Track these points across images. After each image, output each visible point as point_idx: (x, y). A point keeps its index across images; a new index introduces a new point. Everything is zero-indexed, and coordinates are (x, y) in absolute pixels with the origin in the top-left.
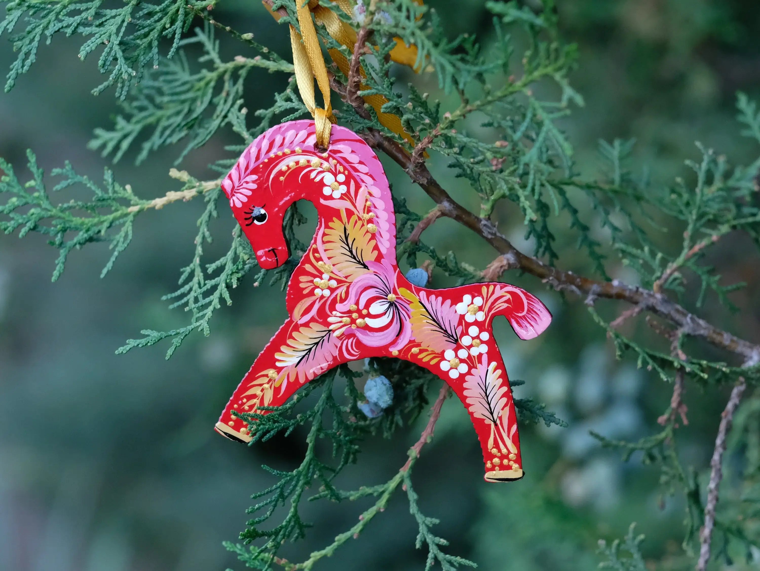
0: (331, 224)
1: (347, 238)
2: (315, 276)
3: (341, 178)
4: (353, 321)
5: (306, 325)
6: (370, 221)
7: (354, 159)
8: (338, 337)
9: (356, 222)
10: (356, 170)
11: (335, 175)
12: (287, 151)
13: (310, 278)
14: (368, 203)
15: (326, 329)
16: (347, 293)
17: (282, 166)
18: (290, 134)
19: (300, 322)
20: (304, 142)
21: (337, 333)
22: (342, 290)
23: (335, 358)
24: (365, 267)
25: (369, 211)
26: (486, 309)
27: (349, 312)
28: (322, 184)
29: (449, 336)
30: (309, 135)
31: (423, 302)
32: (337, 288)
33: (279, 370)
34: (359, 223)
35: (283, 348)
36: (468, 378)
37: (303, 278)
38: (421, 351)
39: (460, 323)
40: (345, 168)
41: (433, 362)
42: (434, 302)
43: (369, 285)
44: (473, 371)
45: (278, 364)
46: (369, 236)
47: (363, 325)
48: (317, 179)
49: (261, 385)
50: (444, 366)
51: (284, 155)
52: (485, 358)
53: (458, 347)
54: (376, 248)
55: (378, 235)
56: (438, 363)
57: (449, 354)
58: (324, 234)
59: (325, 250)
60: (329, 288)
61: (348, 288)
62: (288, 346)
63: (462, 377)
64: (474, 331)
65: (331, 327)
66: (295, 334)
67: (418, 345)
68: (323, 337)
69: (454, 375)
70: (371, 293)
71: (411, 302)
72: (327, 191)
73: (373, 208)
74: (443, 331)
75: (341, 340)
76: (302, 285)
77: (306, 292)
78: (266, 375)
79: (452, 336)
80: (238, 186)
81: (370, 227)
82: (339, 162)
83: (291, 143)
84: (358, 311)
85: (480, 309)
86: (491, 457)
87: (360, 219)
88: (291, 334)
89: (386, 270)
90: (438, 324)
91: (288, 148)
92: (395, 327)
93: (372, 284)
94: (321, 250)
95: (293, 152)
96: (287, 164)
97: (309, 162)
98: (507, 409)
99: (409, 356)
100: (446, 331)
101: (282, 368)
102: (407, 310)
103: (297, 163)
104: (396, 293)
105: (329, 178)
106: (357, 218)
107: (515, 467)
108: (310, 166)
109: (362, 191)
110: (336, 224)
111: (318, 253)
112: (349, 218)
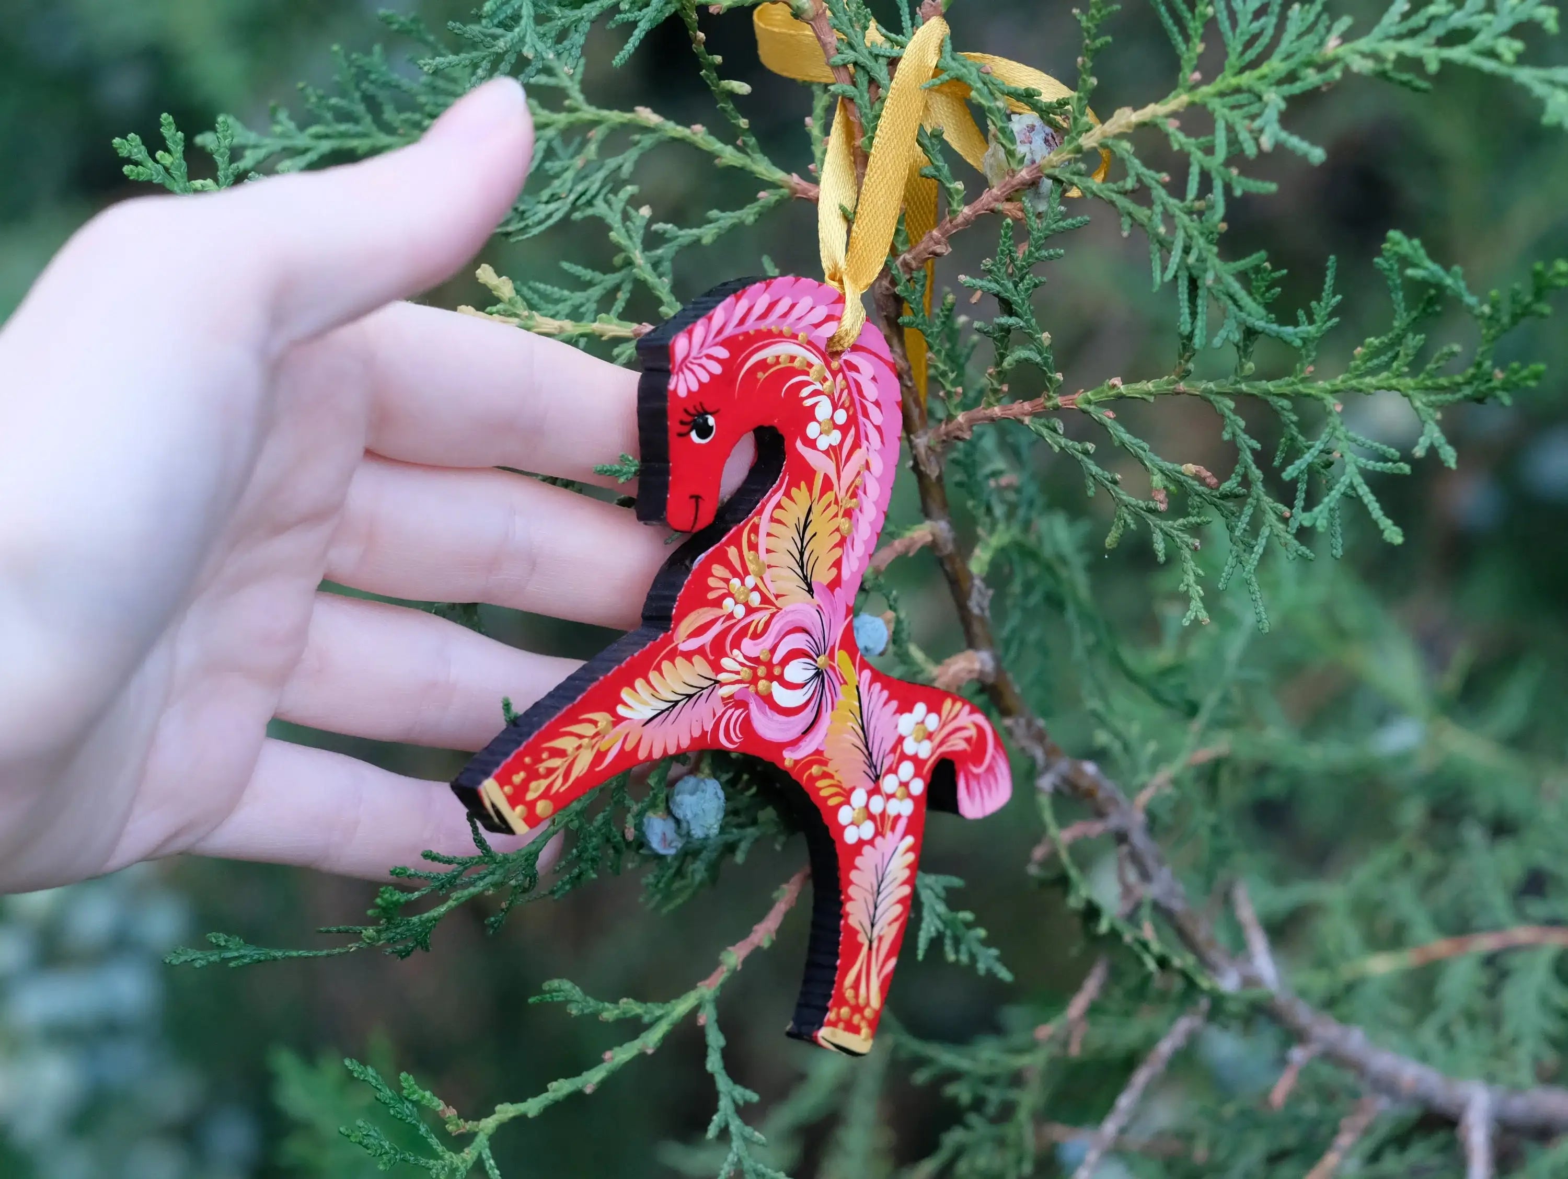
0: (794, 491)
1: (805, 527)
2: (735, 574)
3: (841, 417)
4: (755, 680)
5: (688, 656)
6: (848, 513)
7: (871, 392)
8: (723, 699)
9: (829, 505)
10: (866, 414)
11: (835, 409)
12: (786, 329)
13: (727, 574)
14: (858, 481)
15: (712, 675)
16: (767, 624)
17: (768, 354)
18: (805, 302)
19: (684, 647)
20: (817, 326)
21: (725, 691)
22: (761, 617)
23: (704, 733)
24: (810, 591)
25: (854, 495)
26: (937, 740)
27: (756, 660)
28: (809, 415)
29: (872, 766)
30: (829, 318)
31: (861, 690)
32: (757, 610)
33: (618, 720)
34: (833, 509)
35: (639, 683)
36: (867, 849)
37: (718, 570)
38: (826, 775)
39: (893, 750)
40: (852, 402)
41: (832, 802)
42: (875, 696)
43: (803, 625)
44: (879, 840)
45: (621, 710)
46: (837, 537)
47: (765, 693)
48: (808, 403)
49: (580, 737)
50: (845, 815)
51: (781, 334)
52: (902, 825)
54: (838, 564)
55: (849, 543)
56: (839, 806)
57: (859, 797)
58: (779, 506)
59: (769, 535)
60: (746, 605)
61: (772, 616)
62: (648, 682)
63: (861, 843)
64: (906, 769)
65: (722, 677)
66: (666, 665)
67: (824, 763)
68: (703, 689)
69: (851, 836)
70: (797, 641)
71: (845, 683)
72: (812, 430)
73: (860, 492)
74: (866, 753)
75: (725, 705)
76: (712, 582)
77: (711, 596)
78: (595, 723)
79: (875, 768)
80: (695, 358)
81: (844, 524)
82: (848, 387)
83: (799, 319)
84: (769, 665)
85: (929, 736)
86: (842, 1002)
87: (836, 502)
88: (659, 664)
89: (835, 610)
90: (866, 738)
91: (792, 325)
92: (807, 716)
93: (808, 625)
94: (762, 531)
95: (794, 336)
96: (777, 354)
97: (810, 365)
98: (896, 926)
99: (805, 777)
100: (870, 754)
101: (623, 719)
102: (834, 694)
103: (792, 359)
104: (831, 656)
105: (824, 409)
106: (833, 499)
107: (865, 1031)
108: (807, 374)
109: (859, 455)
110: (801, 494)
111: (757, 534)
112: (823, 492)
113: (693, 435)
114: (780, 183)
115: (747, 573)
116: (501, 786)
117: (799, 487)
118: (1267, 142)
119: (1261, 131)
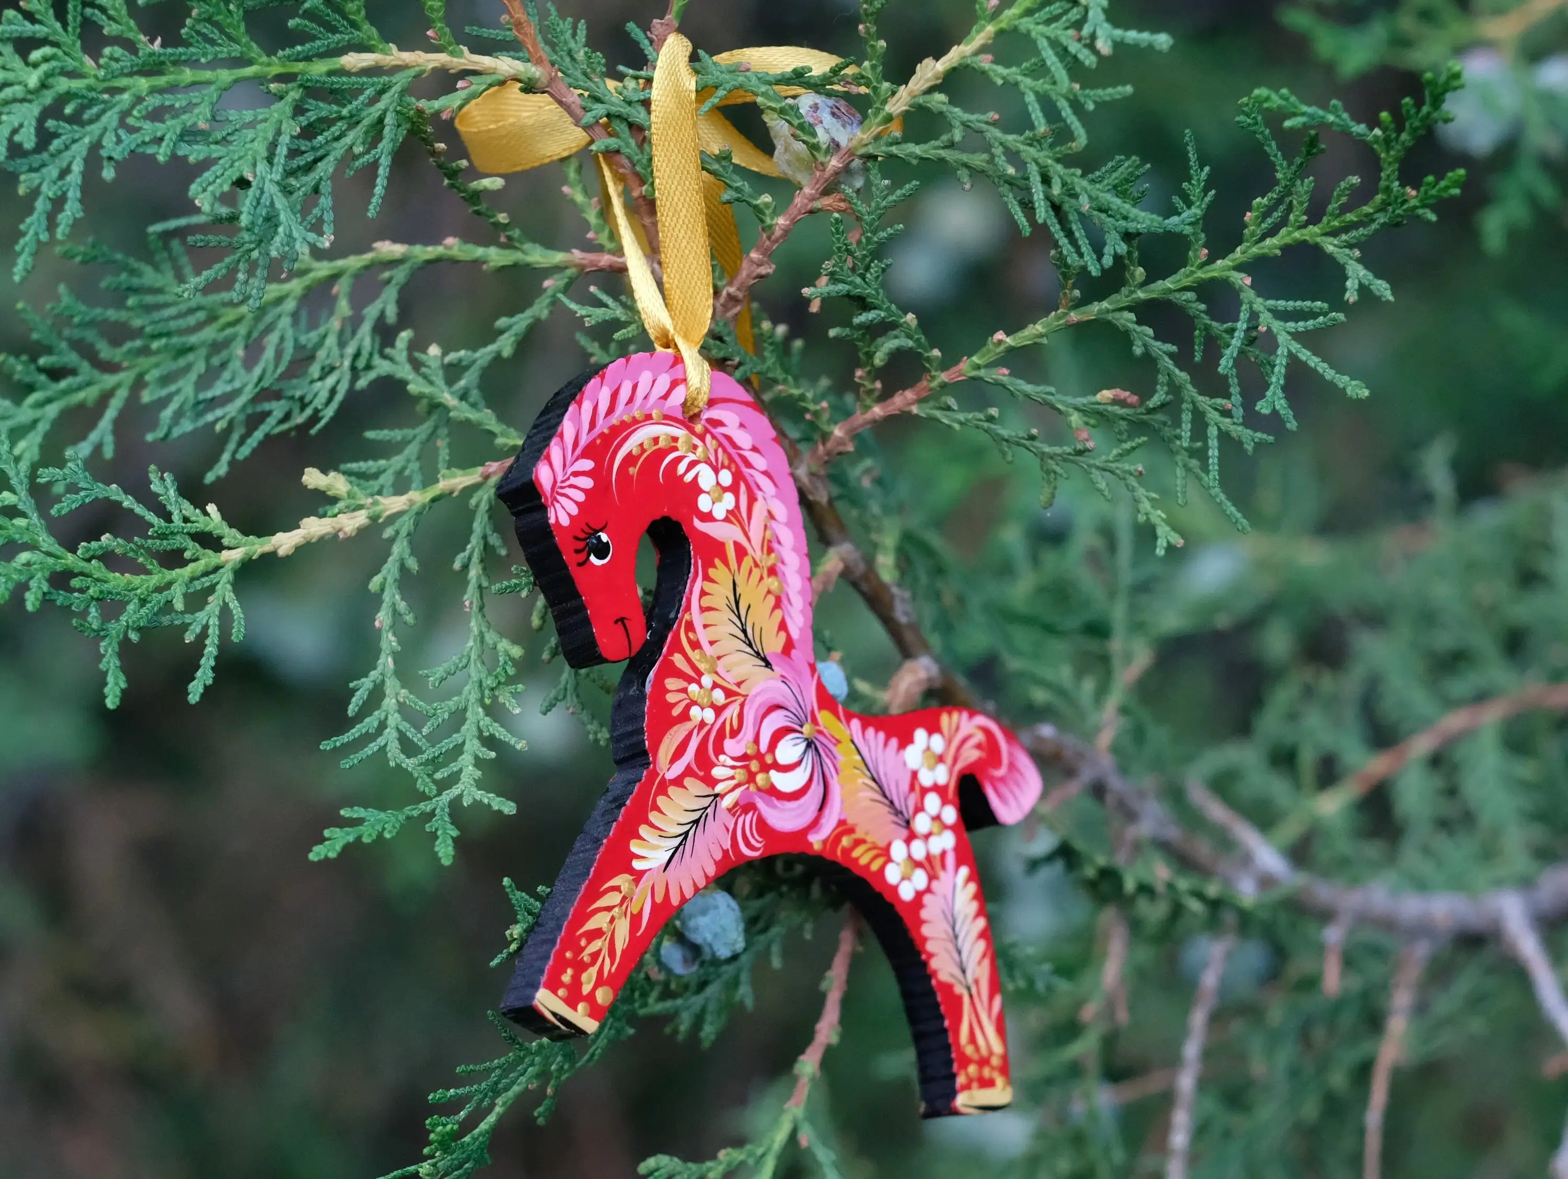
0: (712, 572)
1: (737, 603)
2: (690, 680)
3: (726, 478)
4: (751, 778)
5: (678, 782)
6: (772, 571)
7: (744, 440)
8: (729, 810)
9: (750, 572)
10: (749, 465)
11: (716, 471)
12: (638, 414)
13: (683, 684)
14: (768, 534)
15: (708, 791)
16: (741, 716)
17: (631, 445)
18: (645, 378)
19: (672, 774)
20: (665, 397)
21: (727, 802)
22: (732, 713)
23: (725, 852)
24: (768, 664)
25: (770, 550)
26: (949, 759)
27: (745, 757)
28: (695, 489)
29: (898, 813)
30: (674, 384)
31: (856, 741)
32: (725, 707)
33: (638, 876)
34: (756, 573)
35: (643, 830)
36: (927, 899)
37: (672, 683)
38: (858, 842)
39: (912, 788)
40: (731, 459)
41: (875, 867)
42: (872, 743)
43: (776, 702)
44: (935, 884)
45: (637, 865)
46: (771, 600)
47: (768, 786)
48: (688, 478)
49: (609, 909)
50: (892, 874)
51: (635, 421)
52: (950, 860)
53: (911, 837)
54: (783, 626)
55: (785, 601)
56: (882, 869)
57: (898, 850)
58: (703, 593)
59: (705, 626)
60: (713, 706)
61: (742, 706)
62: (652, 825)
63: (919, 895)
64: (932, 802)
65: (719, 788)
66: (661, 801)
67: (851, 831)
68: (706, 808)
69: (906, 893)
70: (776, 720)
71: (838, 741)
72: (704, 503)
73: (775, 545)
74: (887, 802)
75: (734, 815)
76: (671, 698)
77: (676, 712)
78: (617, 889)
79: (901, 813)
80: (563, 482)
81: (772, 583)
82: (720, 445)
83: (645, 398)
84: (759, 756)
85: (941, 759)
86: (965, 1061)
87: (756, 565)
88: (654, 801)
89: (799, 673)
90: (881, 787)
91: (642, 406)
92: (816, 790)
93: (779, 700)
94: (698, 626)
95: (649, 417)
96: (639, 442)
97: (675, 439)
98: (986, 962)
99: (839, 853)
100: (892, 802)
101: (643, 873)
102: (833, 758)
103: (656, 440)
104: (815, 721)
105: (706, 477)
106: (752, 564)
107: (1000, 1081)
108: (675, 449)
109: (759, 509)
110: (719, 572)
111: (694, 631)
112: (739, 561)
113: (593, 558)
114: (563, 265)
115: (700, 674)
116: (555, 992)
117: (714, 566)
118: (1104, 46)
119: (1093, 36)
